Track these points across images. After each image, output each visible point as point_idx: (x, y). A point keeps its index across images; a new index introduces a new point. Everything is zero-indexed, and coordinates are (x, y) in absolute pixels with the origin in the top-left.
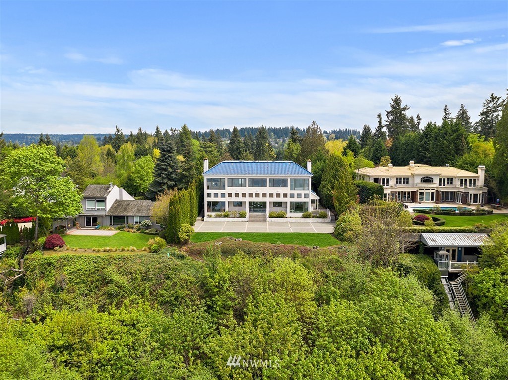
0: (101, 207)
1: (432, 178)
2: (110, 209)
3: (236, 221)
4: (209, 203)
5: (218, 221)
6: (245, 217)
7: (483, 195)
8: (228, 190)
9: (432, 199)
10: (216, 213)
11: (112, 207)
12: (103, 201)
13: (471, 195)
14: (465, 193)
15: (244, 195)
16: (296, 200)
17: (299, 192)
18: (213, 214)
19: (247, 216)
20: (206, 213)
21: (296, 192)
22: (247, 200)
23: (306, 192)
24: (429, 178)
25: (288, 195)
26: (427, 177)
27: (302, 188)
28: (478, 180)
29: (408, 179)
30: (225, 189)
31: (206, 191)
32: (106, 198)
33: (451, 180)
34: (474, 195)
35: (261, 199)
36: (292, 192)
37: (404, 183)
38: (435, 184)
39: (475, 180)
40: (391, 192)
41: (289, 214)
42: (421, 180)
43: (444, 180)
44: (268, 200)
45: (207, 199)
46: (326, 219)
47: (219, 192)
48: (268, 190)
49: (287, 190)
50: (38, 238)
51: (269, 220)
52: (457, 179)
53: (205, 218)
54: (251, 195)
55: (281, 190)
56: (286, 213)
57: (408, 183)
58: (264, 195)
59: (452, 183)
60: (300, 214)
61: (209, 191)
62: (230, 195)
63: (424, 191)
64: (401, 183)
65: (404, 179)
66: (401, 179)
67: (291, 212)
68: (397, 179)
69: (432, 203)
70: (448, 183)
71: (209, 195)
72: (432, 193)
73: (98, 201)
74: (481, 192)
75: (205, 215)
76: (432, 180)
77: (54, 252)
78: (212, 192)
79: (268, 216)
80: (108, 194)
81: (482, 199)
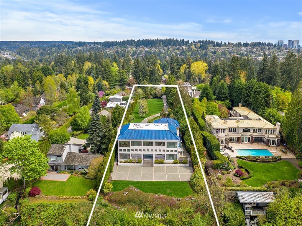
0: (59, 160)
1: (249, 129)
2: (65, 160)
3: (136, 165)
4: (121, 154)
5: (125, 165)
6: (141, 163)
7: (278, 140)
8: (131, 147)
9: (249, 141)
10: (125, 160)
11: (65, 159)
12: (61, 157)
13: (271, 141)
14: (268, 139)
15: (140, 150)
16: (170, 153)
17: (172, 149)
18: (123, 160)
19: (142, 163)
20: (119, 160)
21: (170, 149)
22: (142, 153)
23: (176, 149)
24: (248, 129)
25: (166, 151)
26: (246, 129)
27: (173, 147)
28: (276, 130)
29: (235, 129)
30: (129, 147)
31: (119, 148)
32: (62, 155)
33: (260, 130)
34: (273, 141)
35: (150, 153)
36: (168, 149)
37: (233, 131)
38: (251, 133)
39: (274, 130)
40: (225, 139)
41: (166, 161)
42: (243, 130)
43: (256, 130)
44: (154, 153)
45: (119, 152)
46: (186, 165)
47: (126, 148)
48: (154, 148)
49: (165, 148)
50: (26, 188)
51: (154, 165)
52: (264, 130)
53: (119, 163)
54: (144, 150)
55: (162, 148)
56: (164, 160)
57: (235, 131)
58: (152, 150)
59: (261, 131)
60: (172, 161)
61: (121, 148)
62: (133, 150)
63: (245, 137)
64: (231, 131)
65: (234, 129)
66: (231, 129)
67: (167, 159)
68: (229, 129)
69: (249, 143)
70: (259, 131)
71: (121, 150)
72: (249, 138)
73: (57, 157)
74: (277, 139)
75: (119, 161)
76: (250, 131)
77: (35, 199)
78: (123, 148)
79: (154, 163)
80: (63, 152)
81: (277, 143)
